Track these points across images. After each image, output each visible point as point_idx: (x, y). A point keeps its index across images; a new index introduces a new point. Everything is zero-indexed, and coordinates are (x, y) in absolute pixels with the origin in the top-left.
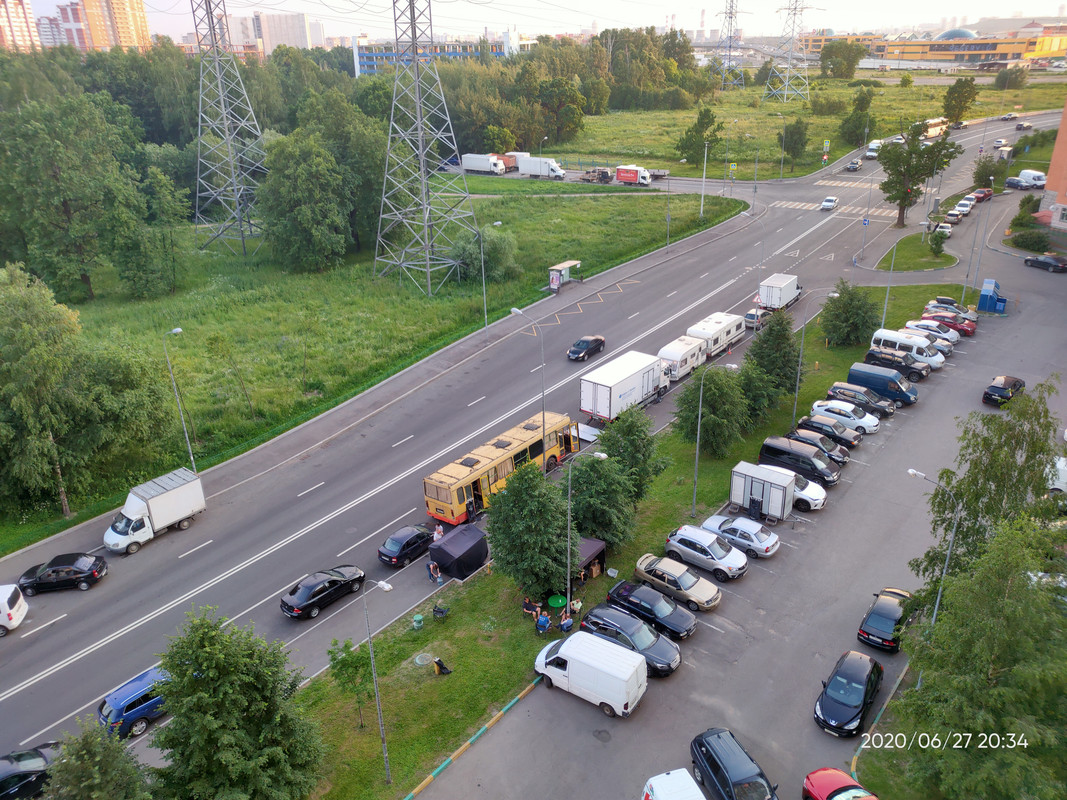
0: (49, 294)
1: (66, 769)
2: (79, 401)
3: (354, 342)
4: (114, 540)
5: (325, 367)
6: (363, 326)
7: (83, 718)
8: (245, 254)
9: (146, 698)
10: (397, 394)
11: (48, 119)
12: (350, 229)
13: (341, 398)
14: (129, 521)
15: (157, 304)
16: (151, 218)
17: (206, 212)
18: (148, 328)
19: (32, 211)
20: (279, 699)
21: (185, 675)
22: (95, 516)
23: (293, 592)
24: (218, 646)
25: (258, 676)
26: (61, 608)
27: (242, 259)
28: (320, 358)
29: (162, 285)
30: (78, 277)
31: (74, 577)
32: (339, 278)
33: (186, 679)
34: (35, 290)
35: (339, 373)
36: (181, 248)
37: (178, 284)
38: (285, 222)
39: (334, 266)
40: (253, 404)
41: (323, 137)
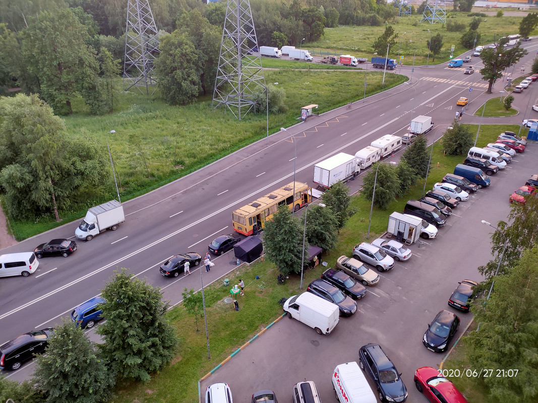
0: (51, 110)
1: (56, 341)
2: (65, 164)
3: (200, 141)
4: (79, 233)
5: (186, 153)
6: (205, 133)
7: (63, 318)
8: (148, 94)
9: (94, 310)
10: (221, 169)
11: (52, 20)
12: (201, 83)
13: (193, 169)
14: (88, 225)
15: (103, 118)
16: (101, 74)
17: (129, 72)
18: (99, 130)
19: (42, 69)
20: (157, 315)
21: (113, 300)
22: (71, 221)
23: (166, 264)
24: (129, 288)
25: (148, 304)
26: (54, 265)
27: (146, 97)
28: (183, 149)
29: (106, 108)
30: (65, 102)
31: (61, 250)
32: (194, 109)
33: (113, 302)
34: (44, 108)
35: (192, 157)
36: (116, 89)
37: (114, 108)
38: (168, 78)
39: (192, 102)
40: (149, 170)
41: (189, 34)
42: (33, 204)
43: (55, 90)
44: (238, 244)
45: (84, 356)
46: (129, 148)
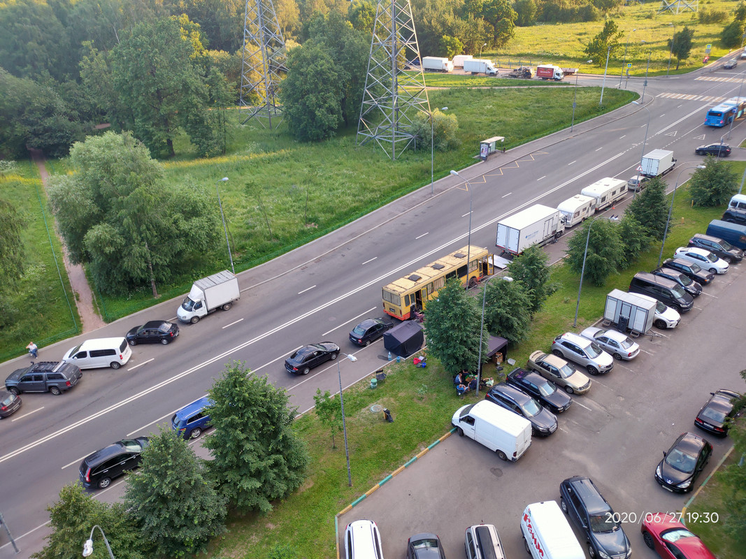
0: (147, 152)
1: (153, 454)
2: (165, 223)
3: (340, 190)
4: (183, 313)
5: (320, 207)
6: (346, 180)
7: (159, 425)
8: (271, 128)
9: (200, 415)
10: (367, 228)
11: (150, 35)
12: (341, 112)
13: (330, 228)
14: (193, 302)
15: (214, 161)
16: (211, 102)
17: (246, 99)
18: (208, 177)
19: (137, 97)
20: (282, 425)
21: (224, 403)
22: (172, 298)
23: (293, 356)
24: (245, 388)
25: (269, 409)
26: (150, 354)
27: (269, 132)
28: (317, 201)
29: (217, 148)
30: (165, 141)
31: (158, 334)
32: (332, 146)
33: (224, 406)
34: (139, 150)
35: (329, 212)
36: (230, 123)
37: (227, 147)
38: (298, 106)
39: (329, 137)
40: (272, 230)
41: (326, 45)
42: (125, 274)
44: (390, 331)
45: (187, 476)
46: (246, 201)
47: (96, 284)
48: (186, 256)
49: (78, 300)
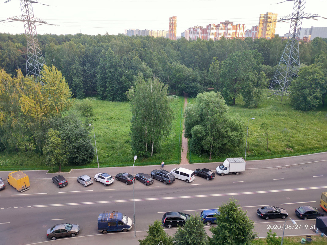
2: (222, 131)
3: (310, 137)
4: (218, 170)
5: (297, 142)
6: (315, 132)
8: (282, 100)
9: (212, 216)
12: (322, 99)
13: (299, 154)
14: (224, 166)
15: (250, 110)
16: (257, 86)
17: (274, 87)
18: (246, 116)
21: (224, 216)
22: (216, 162)
23: (263, 208)
24: (235, 213)
26: (201, 181)
27: (280, 102)
28: (296, 139)
29: (254, 105)
30: (232, 98)
31: (206, 175)
32: (312, 114)
33: (224, 217)
34: (221, 100)
35: (301, 145)
36: (263, 95)
37: (258, 105)
38: (299, 93)
39: (311, 110)
40: (268, 146)
41: (322, 67)
42: (201, 147)
43: (229, 92)
46: (260, 130)
47: (190, 147)
48: (227, 146)
49: (182, 151)
